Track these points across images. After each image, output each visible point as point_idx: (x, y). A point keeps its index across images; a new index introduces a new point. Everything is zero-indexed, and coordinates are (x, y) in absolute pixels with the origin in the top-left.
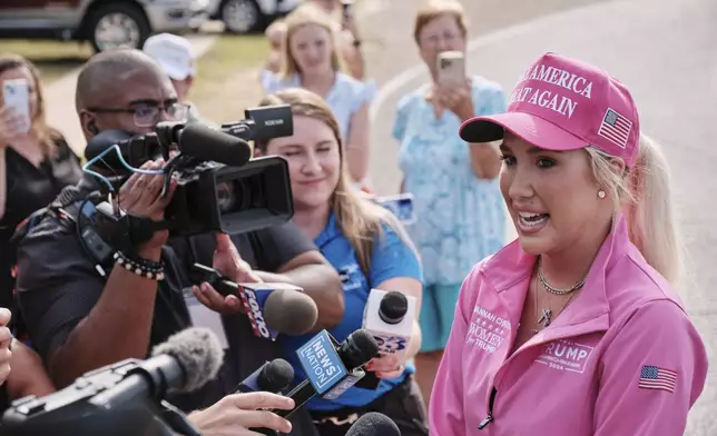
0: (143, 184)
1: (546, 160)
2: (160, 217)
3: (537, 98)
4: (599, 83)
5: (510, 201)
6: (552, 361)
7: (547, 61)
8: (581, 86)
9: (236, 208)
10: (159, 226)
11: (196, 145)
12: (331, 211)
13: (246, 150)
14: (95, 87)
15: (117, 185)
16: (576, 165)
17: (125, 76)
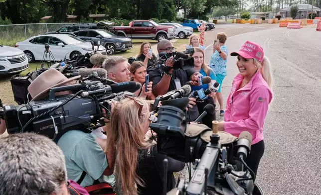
0: (169, 61)
1: (246, 60)
2: (172, 66)
3: (245, 49)
4: (257, 47)
5: (238, 66)
6: (241, 94)
7: (247, 42)
8: (253, 47)
9: (185, 65)
10: (172, 68)
11: (179, 55)
12: (202, 67)
13: (188, 56)
14: (160, 46)
15: (165, 61)
16: (251, 61)
17: (165, 44)
